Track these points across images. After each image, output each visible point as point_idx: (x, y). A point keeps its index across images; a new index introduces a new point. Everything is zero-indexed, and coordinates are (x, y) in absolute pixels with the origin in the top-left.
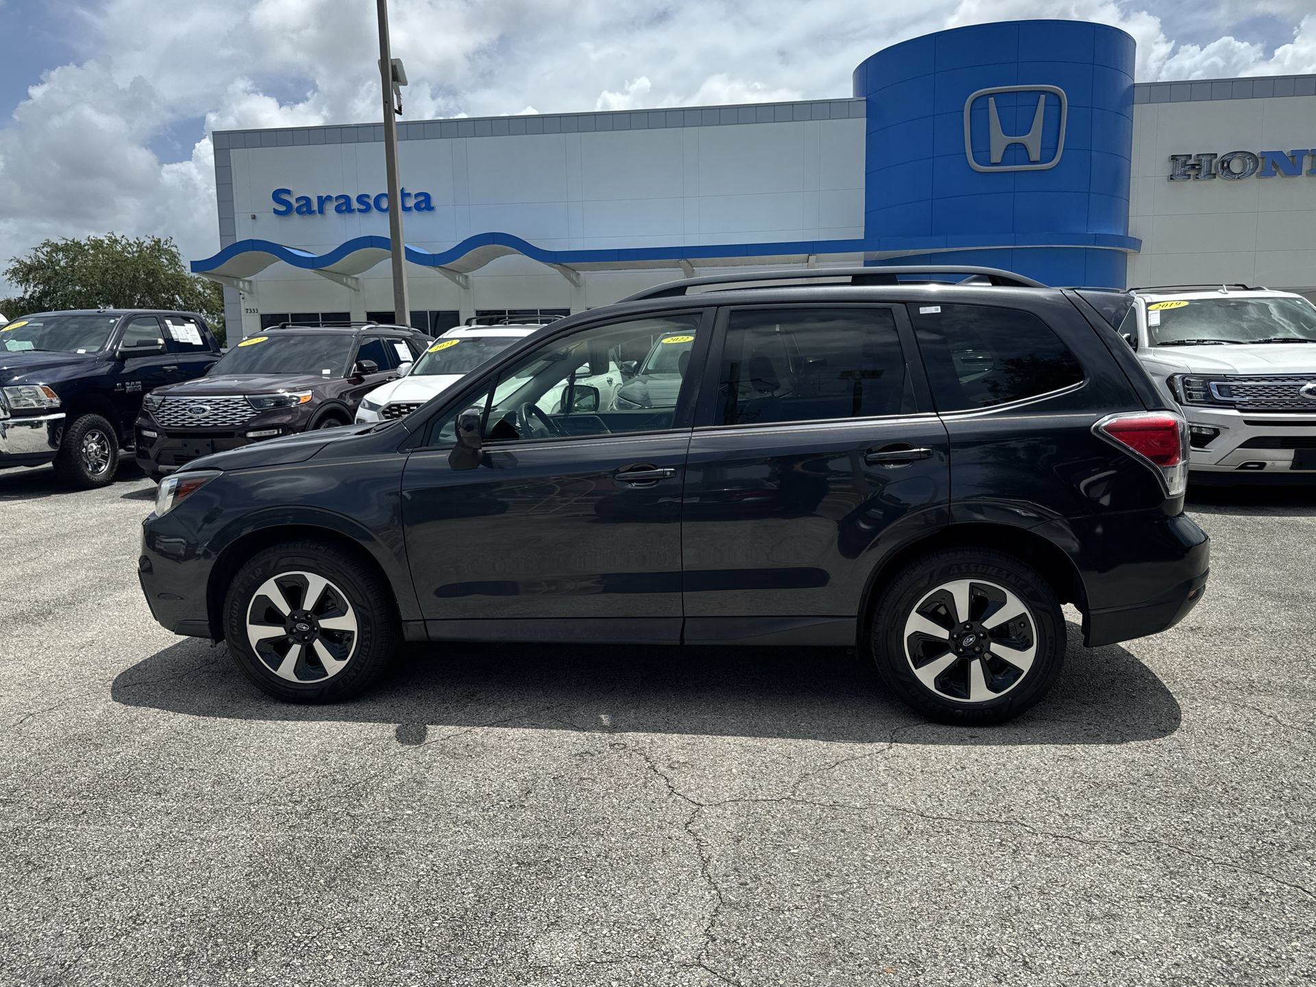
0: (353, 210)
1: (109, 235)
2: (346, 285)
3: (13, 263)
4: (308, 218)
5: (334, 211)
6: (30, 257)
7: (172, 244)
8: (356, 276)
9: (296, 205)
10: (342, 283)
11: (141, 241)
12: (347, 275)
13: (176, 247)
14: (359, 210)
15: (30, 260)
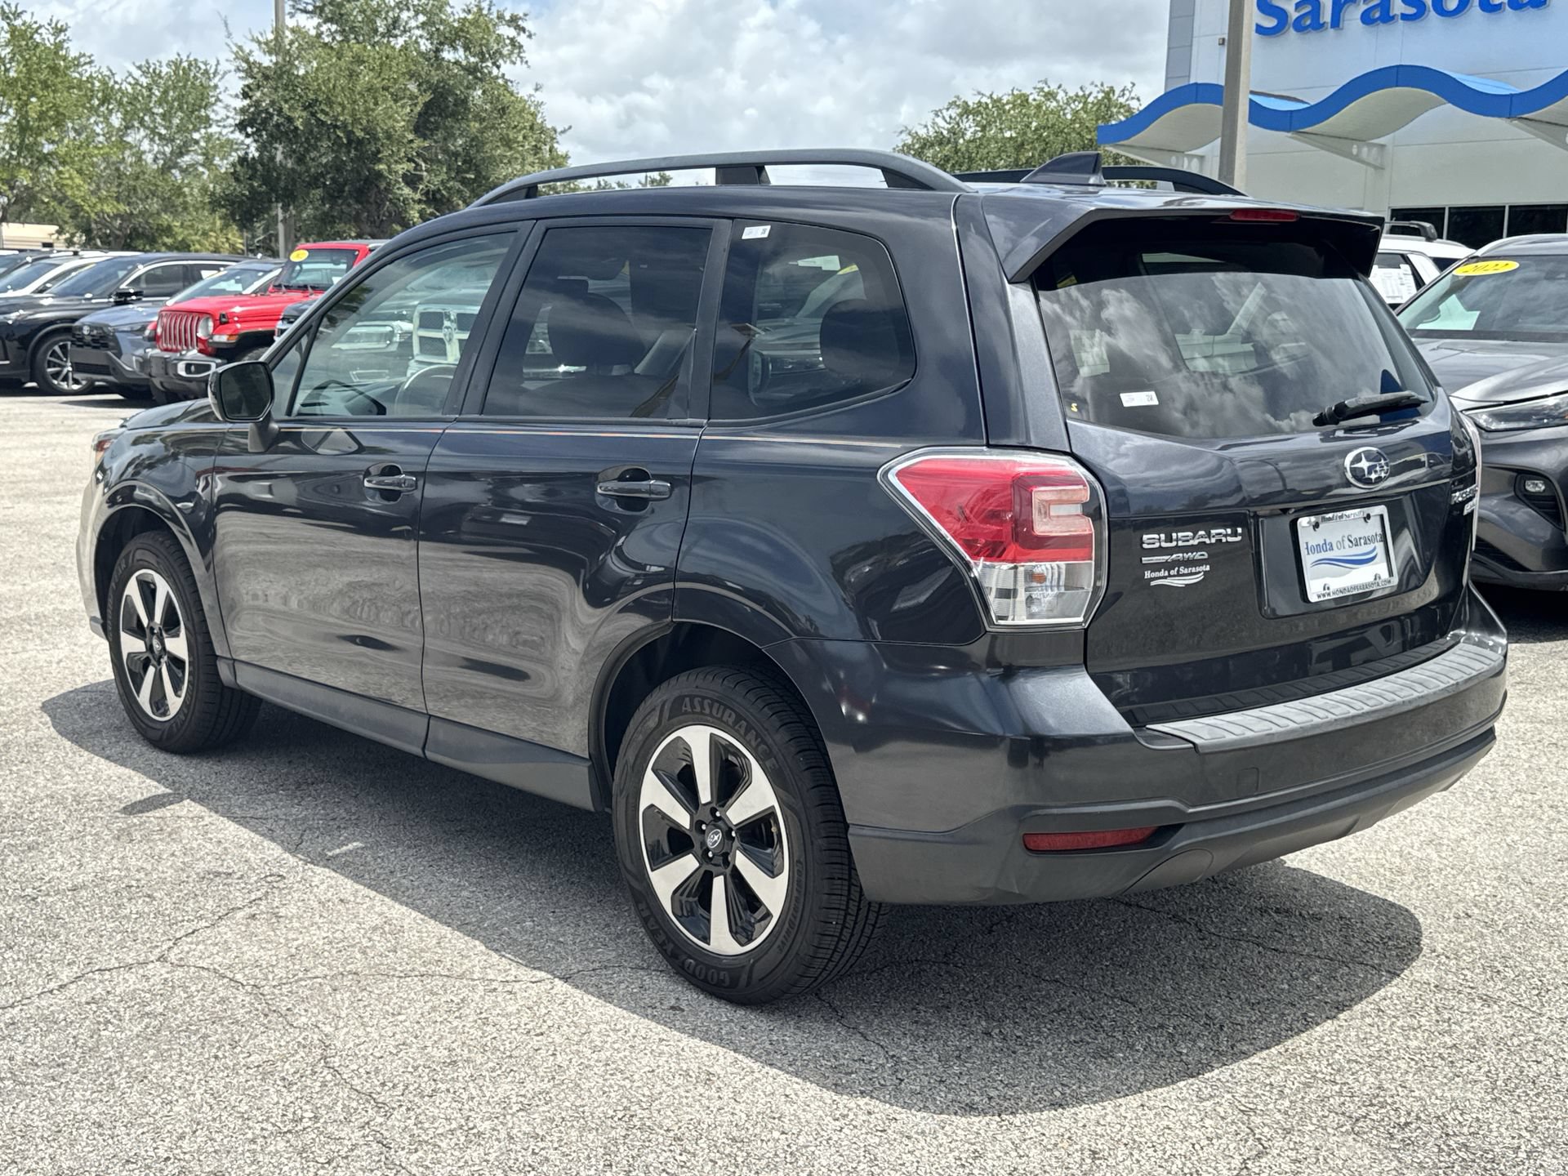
0: (1393, 18)
1: (1040, 85)
2: (1357, 158)
3: (904, 136)
4: (1313, 36)
5: (1359, 21)
6: (926, 126)
7: (1133, 95)
8: (1381, 141)
9: (1294, 15)
10: (1350, 156)
11: (1087, 93)
12: (1360, 140)
13: (1138, 99)
14: (1405, 17)
15: (925, 130)
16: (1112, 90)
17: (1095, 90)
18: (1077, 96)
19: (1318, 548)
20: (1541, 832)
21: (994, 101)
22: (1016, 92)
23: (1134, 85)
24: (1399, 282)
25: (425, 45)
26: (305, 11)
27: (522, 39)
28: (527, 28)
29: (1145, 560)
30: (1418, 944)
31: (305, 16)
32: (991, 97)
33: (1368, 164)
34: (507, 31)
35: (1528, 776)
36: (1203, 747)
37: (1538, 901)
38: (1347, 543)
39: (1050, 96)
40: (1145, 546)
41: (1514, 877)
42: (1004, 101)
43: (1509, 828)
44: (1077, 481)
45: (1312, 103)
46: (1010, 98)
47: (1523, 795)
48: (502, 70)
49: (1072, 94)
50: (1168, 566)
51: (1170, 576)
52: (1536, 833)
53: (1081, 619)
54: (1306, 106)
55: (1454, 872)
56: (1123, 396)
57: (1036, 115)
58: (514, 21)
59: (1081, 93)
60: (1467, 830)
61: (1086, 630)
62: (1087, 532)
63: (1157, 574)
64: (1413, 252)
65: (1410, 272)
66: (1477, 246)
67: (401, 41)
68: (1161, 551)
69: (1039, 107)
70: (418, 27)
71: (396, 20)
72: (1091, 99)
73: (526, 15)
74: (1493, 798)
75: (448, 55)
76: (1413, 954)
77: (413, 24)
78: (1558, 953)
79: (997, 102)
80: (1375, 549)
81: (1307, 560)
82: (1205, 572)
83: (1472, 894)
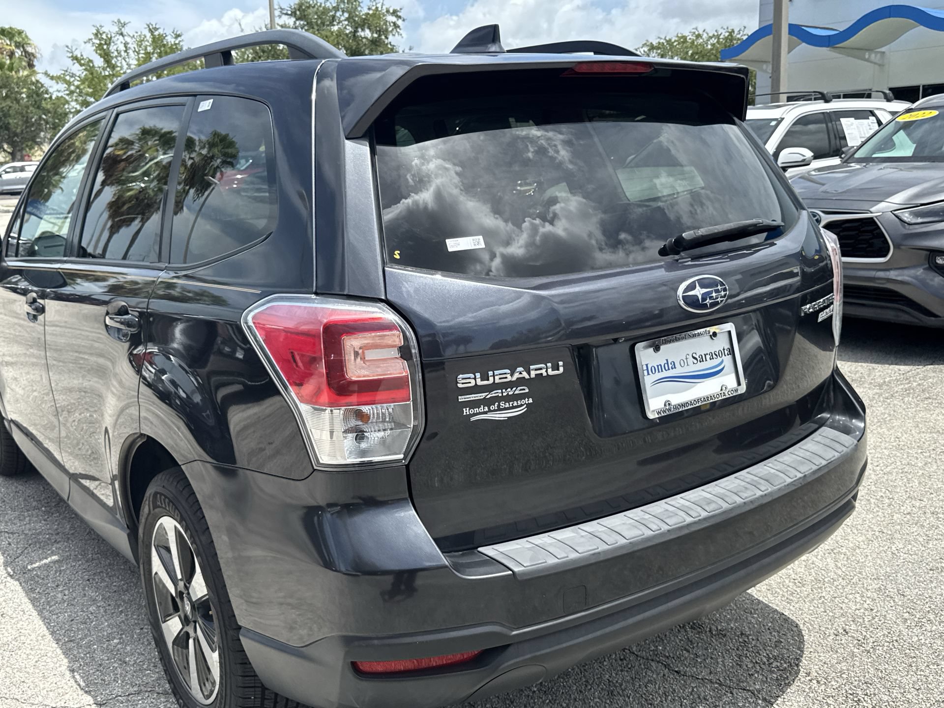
2: (868, 60)
7: (745, 33)
10: (864, 59)
12: (870, 50)
16: (733, 31)
17: (723, 31)
18: (714, 35)
19: (659, 368)
20: (921, 539)
21: (667, 41)
22: (680, 35)
23: (745, 27)
24: (868, 127)
25: (349, 29)
26: (287, 14)
27: (400, 22)
28: (402, 16)
29: (462, 399)
30: (797, 665)
31: (287, 17)
32: (665, 39)
33: (875, 63)
34: (391, 18)
35: (920, 483)
36: (523, 574)
37: (906, 615)
38: (691, 359)
39: (699, 36)
40: (460, 386)
41: (891, 589)
42: (673, 41)
43: (897, 536)
44: (390, 327)
45: (841, 30)
46: (677, 39)
47: (913, 502)
48: (390, 40)
49: (711, 35)
50: (487, 402)
51: (490, 411)
52: (916, 540)
53: (401, 456)
54: (838, 32)
55: (844, 583)
56: (448, 241)
57: (691, 47)
58: (395, 13)
59: (716, 34)
60: (864, 538)
61: (407, 466)
62: (404, 374)
63: (476, 410)
64: (877, 109)
65: (875, 121)
66: (913, 102)
67: (335, 28)
68: (476, 389)
69: (693, 42)
70: (345, 20)
71: (334, 17)
72: (722, 37)
73: (401, 9)
74: (889, 505)
75: (361, 33)
76: (791, 678)
77: (343, 18)
78: (914, 679)
79: (669, 42)
80: (722, 362)
81: (648, 381)
82: (528, 405)
83: (854, 608)
